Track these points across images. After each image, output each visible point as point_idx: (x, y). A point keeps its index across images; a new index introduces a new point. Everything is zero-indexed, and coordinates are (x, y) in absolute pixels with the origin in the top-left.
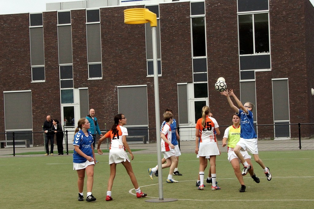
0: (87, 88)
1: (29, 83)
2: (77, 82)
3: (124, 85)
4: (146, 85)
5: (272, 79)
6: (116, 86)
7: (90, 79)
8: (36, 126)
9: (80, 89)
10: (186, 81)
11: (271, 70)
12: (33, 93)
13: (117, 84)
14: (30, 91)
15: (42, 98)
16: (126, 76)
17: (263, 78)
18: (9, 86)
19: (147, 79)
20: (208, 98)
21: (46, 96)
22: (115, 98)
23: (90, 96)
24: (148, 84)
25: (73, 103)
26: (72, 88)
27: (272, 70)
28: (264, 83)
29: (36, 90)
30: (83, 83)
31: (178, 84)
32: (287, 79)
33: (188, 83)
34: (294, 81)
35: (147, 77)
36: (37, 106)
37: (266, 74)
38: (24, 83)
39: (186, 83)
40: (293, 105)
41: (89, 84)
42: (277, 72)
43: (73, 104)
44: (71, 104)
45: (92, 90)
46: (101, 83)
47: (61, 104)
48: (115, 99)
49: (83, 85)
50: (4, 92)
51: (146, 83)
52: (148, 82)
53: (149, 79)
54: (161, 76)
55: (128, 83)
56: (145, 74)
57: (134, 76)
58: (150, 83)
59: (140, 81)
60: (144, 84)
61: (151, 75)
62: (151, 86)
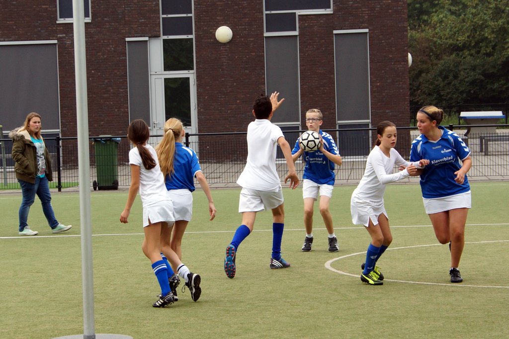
3: (4, 41)
4: (55, 42)
5: (335, 32)
10: (147, 33)
11: (332, 12)
16: (10, 21)
17: (316, 28)
19: (58, 28)
20: (194, 71)
24: (60, 37)
27: (334, 10)
28: (316, 38)
31: (128, 39)
32: (367, 30)
33: (149, 37)
34: (381, 37)
35: (57, 22)
37: (322, 21)
39: (146, 39)
40: (377, 87)
42: (344, 17)
51: (54, 36)
52: (61, 36)
53: (62, 28)
54: (90, 21)
55: (13, 37)
56: (53, 16)
57: (28, 19)
58: (64, 37)
59: (42, 31)
60: (51, 38)
61: (66, 19)
62: (66, 44)
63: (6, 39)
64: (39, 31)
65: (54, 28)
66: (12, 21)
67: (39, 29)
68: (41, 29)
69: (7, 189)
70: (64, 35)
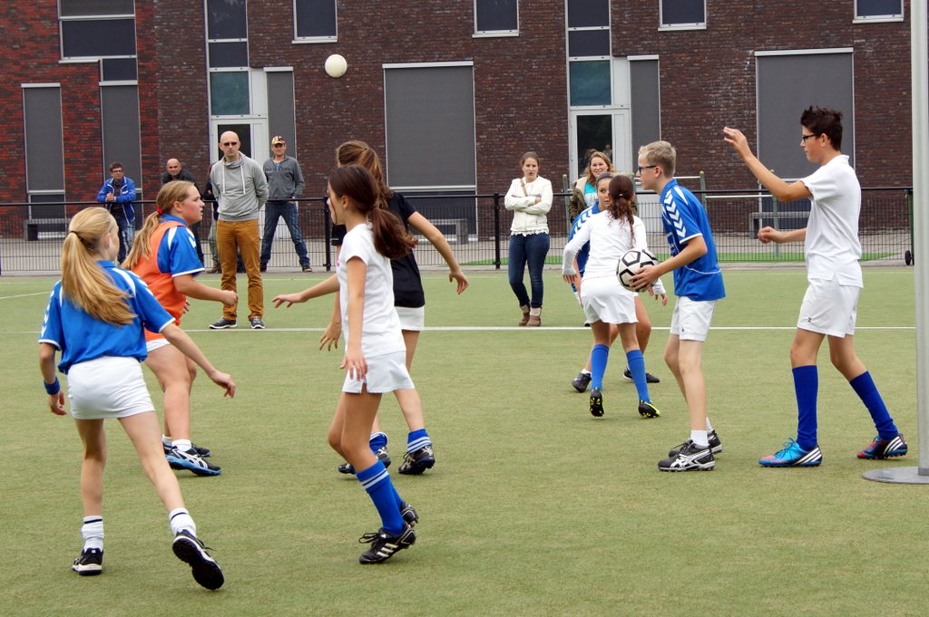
0: (656, 57)
1: (466, 37)
2: (624, 36)
3: (777, 49)
4: (851, 50)
6: (751, 52)
7: (664, 27)
8: (489, 176)
9: (631, 61)
12: (481, 71)
13: (754, 46)
14: (471, 63)
15: (509, 88)
16: (785, 21)
18: (401, 47)
19: (855, 30)
21: (523, 82)
22: (748, 88)
23: (665, 84)
24: (858, 44)
25: (609, 103)
26: (606, 58)
29: (488, 62)
30: (643, 39)
35: (854, 22)
36: (490, 112)
38: (450, 38)
41: (663, 44)
43: (607, 107)
44: (601, 107)
45: (673, 64)
46: (704, 41)
47: (570, 108)
48: (748, 92)
49: (644, 46)
50: (385, 66)
51: (849, 42)
52: (858, 41)
53: (860, 30)
54: (902, 20)
55: (790, 44)
56: (847, 13)
57: (811, 18)
58: (864, 44)
59: (832, 35)
60: (844, 45)
61: (867, 17)
62: (865, 53)
63: (780, 47)
64: (828, 35)
65: (850, 31)
66: (788, 21)
67: (828, 32)
68: (831, 32)
69: (781, 261)
70: (864, 40)
